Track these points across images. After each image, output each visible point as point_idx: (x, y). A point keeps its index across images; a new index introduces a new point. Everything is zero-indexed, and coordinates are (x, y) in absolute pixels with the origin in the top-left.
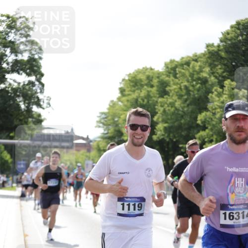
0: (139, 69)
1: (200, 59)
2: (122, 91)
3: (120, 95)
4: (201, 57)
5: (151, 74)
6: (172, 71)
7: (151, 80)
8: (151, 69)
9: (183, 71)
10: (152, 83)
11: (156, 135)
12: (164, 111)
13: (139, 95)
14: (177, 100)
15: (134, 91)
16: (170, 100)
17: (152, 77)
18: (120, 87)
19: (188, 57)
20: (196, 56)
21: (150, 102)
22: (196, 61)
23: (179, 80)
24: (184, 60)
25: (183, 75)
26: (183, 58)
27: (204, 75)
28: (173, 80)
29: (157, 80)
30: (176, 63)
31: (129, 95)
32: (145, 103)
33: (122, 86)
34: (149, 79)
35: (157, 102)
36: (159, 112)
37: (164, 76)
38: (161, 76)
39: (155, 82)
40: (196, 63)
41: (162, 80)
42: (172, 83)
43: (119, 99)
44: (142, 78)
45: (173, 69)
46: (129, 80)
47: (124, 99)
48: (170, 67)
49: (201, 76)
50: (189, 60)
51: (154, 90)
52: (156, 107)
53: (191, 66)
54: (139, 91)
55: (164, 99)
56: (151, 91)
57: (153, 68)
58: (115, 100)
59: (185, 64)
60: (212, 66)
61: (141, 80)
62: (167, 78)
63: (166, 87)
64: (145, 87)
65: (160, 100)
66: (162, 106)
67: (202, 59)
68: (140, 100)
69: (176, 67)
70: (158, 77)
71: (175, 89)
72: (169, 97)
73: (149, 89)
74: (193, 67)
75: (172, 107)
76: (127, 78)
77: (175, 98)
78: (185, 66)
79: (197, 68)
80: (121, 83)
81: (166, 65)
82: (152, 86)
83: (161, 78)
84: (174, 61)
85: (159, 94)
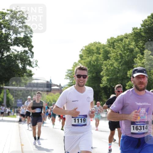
0: (91, 43)
1: (129, 37)
2: (81, 57)
3: (80, 59)
4: (129, 36)
5: (99, 46)
6: (112, 44)
7: (99, 50)
8: (99, 43)
9: (118, 44)
10: (100, 52)
11: (102, 83)
12: (107, 69)
13: (92, 59)
14: (115, 62)
15: (88, 57)
16: (111, 62)
17: (100, 48)
18: (80, 54)
19: (122, 36)
20: (127, 35)
21: (98, 63)
22: (127, 38)
23: (116, 50)
24: (120, 37)
25: (119, 47)
26: (118, 36)
27: (132, 47)
28: (112, 50)
29: (103, 50)
30: (115, 40)
31: (85, 59)
32: (95, 64)
33: (81, 53)
34: (98, 49)
35: (102, 63)
36: (104, 70)
37: (107, 48)
38: (105, 47)
39: (101, 51)
40: (126, 39)
41: (106, 50)
42: (111, 52)
43: (79, 61)
44: (94, 48)
45: (112, 43)
46: (86, 50)
47: (82, 61)
48: (111, 42)
49: (129, 47)
50: (123, 38)
51: (101, 56)
52: (102, 66)
53: (123, 41)
54: (92, 57)
55: (107, 62)
56: (99, 57)
57: (100, 42)
58: (77, 62)
59: (120, 40)
60: (136, 41)
61: (93, 50)
62: (109, 49)
63: (108, 54)
64: (95, 54)
65: (105, 62)
66: (105, 66)
67: (130, 37)
68: (92, 62)
69: (115, 42)
70: (103, 48)
71: (114, 55)
72: (110, 60)
73: (98, 55)
74: (125, 42)
75: (112, 66)
76: (84, 49)
77: (114, 61)
78: (120, 41)
79: (127, 42)
80: (80, 52)
81: (108, 41)
82: (100, 54)
83: (105, 48)
84: (113, 38)
85: (104, 58)
